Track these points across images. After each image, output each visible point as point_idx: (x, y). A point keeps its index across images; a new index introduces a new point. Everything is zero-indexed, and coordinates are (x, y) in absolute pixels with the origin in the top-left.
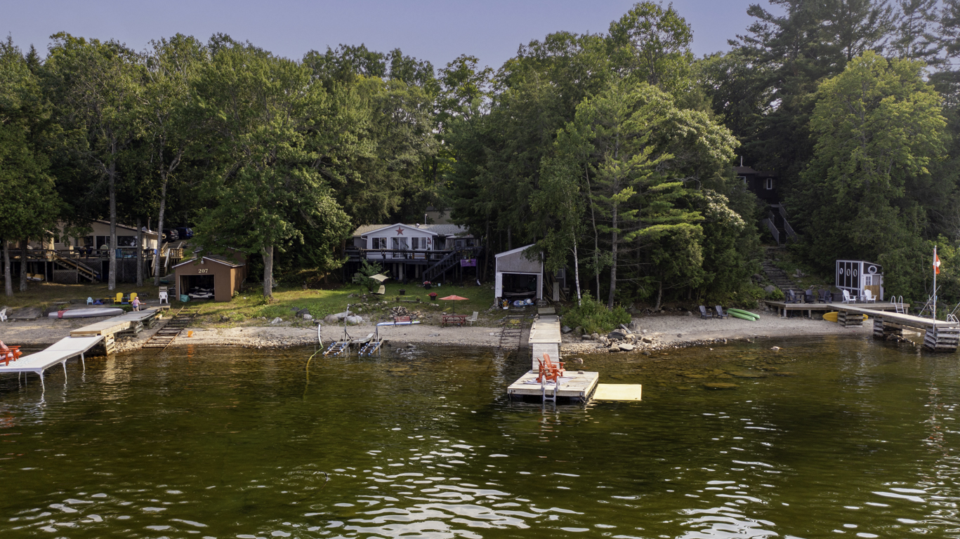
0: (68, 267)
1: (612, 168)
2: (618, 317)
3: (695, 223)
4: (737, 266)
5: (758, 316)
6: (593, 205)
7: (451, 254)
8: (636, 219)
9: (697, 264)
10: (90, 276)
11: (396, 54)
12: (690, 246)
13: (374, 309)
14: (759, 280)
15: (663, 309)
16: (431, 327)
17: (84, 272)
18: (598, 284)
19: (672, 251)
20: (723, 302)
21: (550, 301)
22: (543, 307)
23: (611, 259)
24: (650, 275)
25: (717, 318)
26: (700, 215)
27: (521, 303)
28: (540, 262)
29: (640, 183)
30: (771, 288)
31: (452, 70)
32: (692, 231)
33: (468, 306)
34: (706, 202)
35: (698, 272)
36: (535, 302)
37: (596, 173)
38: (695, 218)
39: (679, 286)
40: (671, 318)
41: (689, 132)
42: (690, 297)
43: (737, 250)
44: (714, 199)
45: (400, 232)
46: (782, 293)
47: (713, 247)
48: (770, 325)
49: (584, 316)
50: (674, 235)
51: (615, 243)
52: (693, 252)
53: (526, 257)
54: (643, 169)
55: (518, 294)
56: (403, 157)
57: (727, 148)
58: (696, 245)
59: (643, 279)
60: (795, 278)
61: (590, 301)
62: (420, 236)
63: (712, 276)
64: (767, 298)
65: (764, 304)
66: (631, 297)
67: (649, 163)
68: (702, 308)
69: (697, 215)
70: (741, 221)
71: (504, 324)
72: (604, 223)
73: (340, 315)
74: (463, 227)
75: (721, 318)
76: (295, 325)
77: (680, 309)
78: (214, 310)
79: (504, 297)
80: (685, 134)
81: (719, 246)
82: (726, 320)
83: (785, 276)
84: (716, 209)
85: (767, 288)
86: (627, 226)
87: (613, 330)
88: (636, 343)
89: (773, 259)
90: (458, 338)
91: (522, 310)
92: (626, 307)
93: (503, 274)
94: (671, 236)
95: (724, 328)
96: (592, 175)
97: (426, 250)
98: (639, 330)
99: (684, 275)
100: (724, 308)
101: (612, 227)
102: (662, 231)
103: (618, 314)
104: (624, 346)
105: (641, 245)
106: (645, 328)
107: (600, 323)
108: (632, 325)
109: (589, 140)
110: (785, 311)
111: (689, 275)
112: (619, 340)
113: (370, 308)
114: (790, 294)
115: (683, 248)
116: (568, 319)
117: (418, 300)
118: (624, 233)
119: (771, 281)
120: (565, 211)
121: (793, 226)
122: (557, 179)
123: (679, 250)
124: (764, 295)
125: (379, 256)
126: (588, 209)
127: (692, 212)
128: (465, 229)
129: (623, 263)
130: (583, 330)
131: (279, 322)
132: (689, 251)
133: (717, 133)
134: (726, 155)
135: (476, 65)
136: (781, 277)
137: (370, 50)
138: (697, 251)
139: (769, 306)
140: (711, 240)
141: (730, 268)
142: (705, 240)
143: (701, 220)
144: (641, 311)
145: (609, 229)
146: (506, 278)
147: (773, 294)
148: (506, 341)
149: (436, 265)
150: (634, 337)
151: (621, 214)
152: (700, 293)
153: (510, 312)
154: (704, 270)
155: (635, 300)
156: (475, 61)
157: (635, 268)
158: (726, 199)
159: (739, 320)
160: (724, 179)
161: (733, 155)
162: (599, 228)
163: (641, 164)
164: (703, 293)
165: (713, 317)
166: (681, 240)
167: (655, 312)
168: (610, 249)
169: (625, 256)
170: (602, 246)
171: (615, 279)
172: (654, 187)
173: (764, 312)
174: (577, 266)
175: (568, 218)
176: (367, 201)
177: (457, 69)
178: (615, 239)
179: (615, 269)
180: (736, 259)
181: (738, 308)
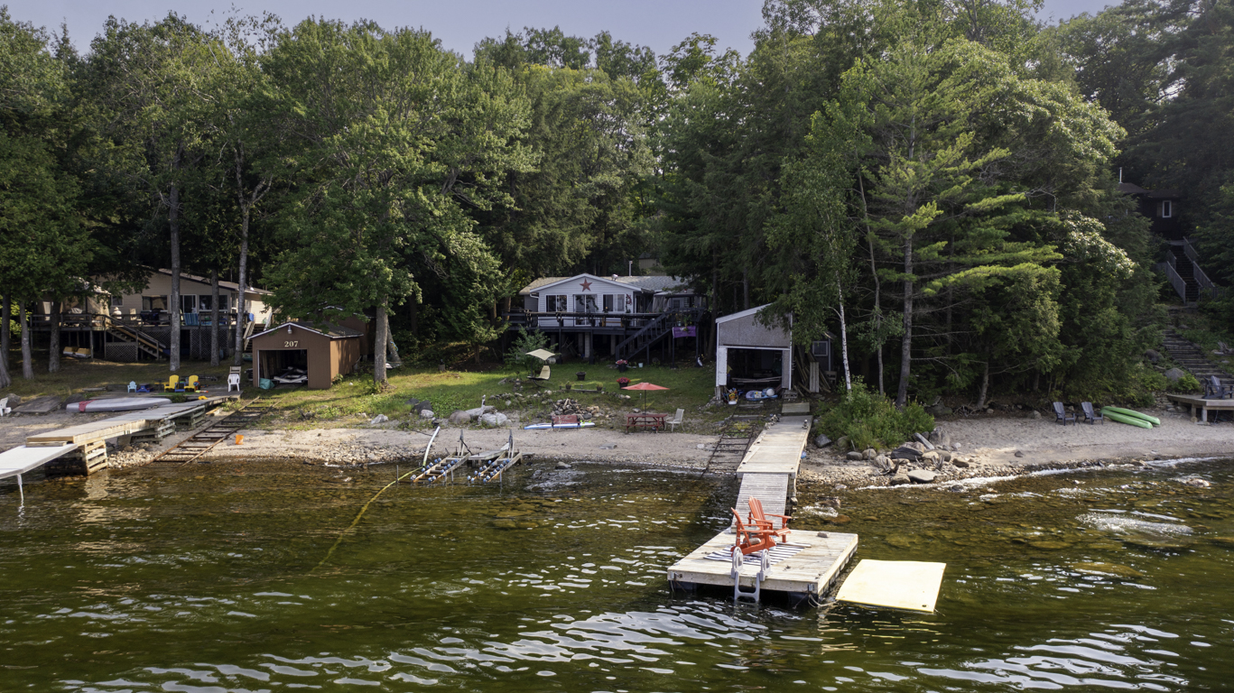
0: (124, 339)
1: (903, 174)
2: (912, 421)
3: (1046, 264)
4: (1120, 336)
5: (1157, 420)
6: (871, 236)
7: (659, 319)
8: (944, 259)
9: (1051, 332)
10: (155, 351)
11: (604, 39)
12: (1037, 303)
13: (529, 403)
14: (1155, 360)
15: (991, 406)
16: (609, 432)
17: (146, 346)
18: (881, 366)
19: (1007, 311)
20: (1094, 396)
21: (804, 392)
22: (791, 402)
23: (900, 325)
24: (970, 350)
25: (1084, 422)
26: (1056, 251)
27: (758, 394)
28: (786, 330)
29: (951, 198)
30: (1177, 373)
31: (679, 56)
32: (1040, 278)
33: (676, 398)
34: (1064, 232)
35: (1051, 347)
36: (779, 394)
37: (875, 182)
38: (1047, 257)
39: (1017, 368)
40: (1004, 421)
41: (1036, 114)
42: (1036, 388)
43: (1119, 310)
44: (1079, 227)
45: (586, 286)
46: (1196, 381)
47: (1079, 306)
48: (1179, 435)
49: (853, 418)
50: (1009, 285)
51: (909, 299)
52: (1043, 313)
53: (762, 322)
54: (955, 174)
55: (754, 381)
56: (600, 178)
57: (1104, 139)
58: (1048, 301)
59: (956, 357)
60: (1217, 356)
61: (863, 395)
62: (615, 292)
63: (1077, 353)
64: (1169, 389)
65: (1164, 399)
66: (936, 387)
67: (966, 164)
68: (1058, 406)
69: (1050, 251)
70: (1128, 261)
71: (723, 430)
72: (890, 266)
73: (473, 412)
74: (678, 278)
75: (1092, 422)
76: (404, 427)
77: (1020, 407)
78: (300, 402)
79: (730, 384)
80: (1030, 117)
81: (1089, 303)
82: (1100, 427)
83: (1199, 351)
84: (1083, 241)
85: (1169, 373)
86: (926, 271)
87: (901, 442)
88: (940, 467)
89: (1177, 325)
90: (645, 452)
91: (758, 406)
92: (925, 405)
93: (729, 349)
94: (1003, 287)
95: (1098, 441)
96: (869, 185)
97: (624, 312)
98: (947, 443)
99: (1027, 352)
100: (1095, 406)
101: (904, 272)
102: (989, 278)
103: (911, 417)
104: (919, 473)
105: (954, 302)
106: (958, 440)
107: (878, 431)
108: (936, 435)
109: (863, 127)
110: (1205, 413)
111: (1036, 352)
112: (911, 461)
113: (524, 400)
114: (1211, 382)
115: (1025, 306)
116: (828, 423)
117: (599, 389)
118: (924, 282)
119: (1175, 361)
120: (823, 246)
121: (1210, 272)
122: (808, 192)
123: (1019, 310)
124: (1166, 385)
125: (552, 323)
126: (862, 241)
127: (1041, 246)
128: (682, 281)
129: (922, 331)
130: (849, 443)
131: (383, 421)
132: (1036, 311)
133: (1085, 115)
134: (1102, 151)
135: (713, 47)
136: (1192, 354)
137: (567, 35)
138: (1050, 313)
139: (1175, 402)
140: (1074, 293)
141: (1108, 340)
142: (1064, 293)
143: (1056, 260)
144: (954, 410)
145: (897, 276)
146: (734, 356)
147: (1181, 382)
148: (720, 460)
149: (636, 335)
150: (937, 456)
151: (918, 251)
152: (1054, 381)
153: (738, 409)
154: (1062, 343)
155: (943, 392)
156: (712, 41)
157: (944, 340)
158: (1100, 224)
159: (1123, 427)
160: (1097, 193)
161: (1112, 149)
162: (880, 274)
163: (953, 165)
164: (1060, 380)
165: (1077, 421)
166: (1023, 293)
167: (978, 411)
168: (901, 308)
169: (925, 320)
170: (888, 305)
171: (909, 357)
172: (975, 205)
173: (1165, 413)
174: (844, 336)
175: (827, 257)
176: (539, 241)
177: (687, 55)
178: (909, 292)
179: (908, 341)
180: (1119, 324)
181: (1120, 405)
